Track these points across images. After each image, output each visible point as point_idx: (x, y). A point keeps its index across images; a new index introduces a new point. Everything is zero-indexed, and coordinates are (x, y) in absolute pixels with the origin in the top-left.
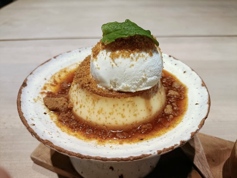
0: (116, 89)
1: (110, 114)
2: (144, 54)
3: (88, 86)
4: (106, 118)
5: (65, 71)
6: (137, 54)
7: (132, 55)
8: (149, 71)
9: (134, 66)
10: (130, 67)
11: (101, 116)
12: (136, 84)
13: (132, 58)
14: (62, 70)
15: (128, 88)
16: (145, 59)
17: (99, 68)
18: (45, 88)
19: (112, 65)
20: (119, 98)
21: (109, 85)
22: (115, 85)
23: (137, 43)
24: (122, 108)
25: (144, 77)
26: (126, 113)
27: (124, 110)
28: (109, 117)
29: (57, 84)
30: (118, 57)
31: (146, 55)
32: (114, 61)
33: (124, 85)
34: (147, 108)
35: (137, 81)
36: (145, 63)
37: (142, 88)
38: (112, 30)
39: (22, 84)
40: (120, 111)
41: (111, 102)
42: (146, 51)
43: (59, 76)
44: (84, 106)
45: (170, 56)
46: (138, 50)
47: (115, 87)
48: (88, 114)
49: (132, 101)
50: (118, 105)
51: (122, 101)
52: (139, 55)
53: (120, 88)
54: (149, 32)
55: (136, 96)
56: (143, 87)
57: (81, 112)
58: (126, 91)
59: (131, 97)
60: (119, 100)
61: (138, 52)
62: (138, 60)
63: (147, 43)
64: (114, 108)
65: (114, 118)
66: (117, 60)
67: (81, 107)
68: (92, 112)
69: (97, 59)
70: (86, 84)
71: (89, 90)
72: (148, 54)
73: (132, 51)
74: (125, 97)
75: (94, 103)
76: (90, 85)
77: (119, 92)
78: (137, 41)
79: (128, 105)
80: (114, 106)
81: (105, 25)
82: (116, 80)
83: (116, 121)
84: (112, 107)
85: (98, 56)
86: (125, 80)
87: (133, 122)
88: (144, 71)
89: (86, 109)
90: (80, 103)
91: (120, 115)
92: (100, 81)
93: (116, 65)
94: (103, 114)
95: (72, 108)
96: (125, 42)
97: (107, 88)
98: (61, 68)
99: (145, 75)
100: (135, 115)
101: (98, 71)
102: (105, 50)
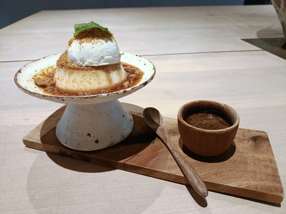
0: (84, 65)
1: (81, 82)
2: (101, 40)
3: (66, 65)
4: (78, 85)
5: (52, 68)
6: (96, 41)
7: (93, 41)
8: (105, 52)
9: (94, 48)
10: (92, 48)
11: (75, 84)
12: (97, 60)
13: (93, 43)
14: (50, 67)
15: (92, 63)
16: (102, 44)
17: (72, 52)
18: (36, 76)
19: (80, 48)
20: (87, 70)
21: (79, 62)
22: (83, 62)
23: (96, 34)
24: (89, 78)
25: (102, 55)
26: (92, 81)
27: (90, 79)
28: (80, 84)
29: (45, 75)
30: (83, 42)
31: (103, 41)
32: (81, 45)
33: (88, 61)
34: (108, 80)
35: (98, 58)
36: (102, 46)
37: (101, 63)
38: (80, 27)
39: (17, 71)
40: (88, 80)
41: (81, 73)
42: (103, 39)
43: (47, 70)
44: (63, 80)
45: (137, 55)
46: (96, 38)
47: (83, 64)
48: (66, 85)
49: (96, 73)
50: (86, 75)
51: (89, 73)
52: (97, 41)
53: (86, 63)
54: (107, 29)
55: (99, 70)
56: (103, 63)
57: (61, 84)
58: (90, 65)
59: (95, 70)
60: (86, 72)
61: (97, 39)
62: (97, 44)
63: (103, 34)
64: (83, 77)
65: (84, 85)
66: (83, 45)
67: (61, 81)
68: (68, 82)
69: (71, 46)
70: (64, 63)
71: (66, 67)
72: (104, 41)
73: (93, 38)
74: (91, 70)
75: (70, 76)
76: (67, 64)
77: (87, 66)
78: (96, 32)
79: (93, 76)
80: (83, 76)
81: (76, 25)
82: (83, 58)
83: (85, 87)
84: (82, 77)
85: (72, 45)
86: (89, 57)
87: (98, 88)
88: (102, 51)
89: (65, 81)
90: (61, 78)
91: (88, 83)
92: (73, 61)
93: (83, 47)
94: (76, 82)
95: (55, 83)
96: (88, 33)
97: (78, 65)
98: (49, 66)
99: (103, 54)
100: (99, 83)
101: (71, 53)
102: (76, 40)
